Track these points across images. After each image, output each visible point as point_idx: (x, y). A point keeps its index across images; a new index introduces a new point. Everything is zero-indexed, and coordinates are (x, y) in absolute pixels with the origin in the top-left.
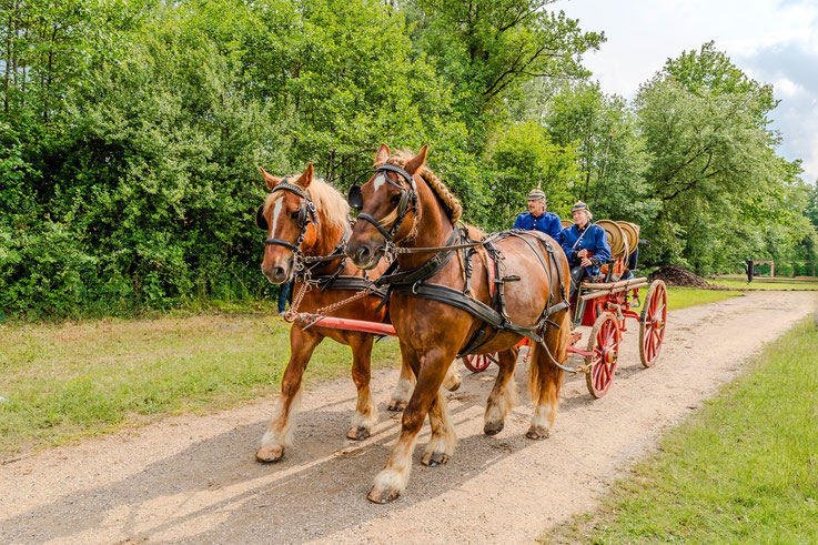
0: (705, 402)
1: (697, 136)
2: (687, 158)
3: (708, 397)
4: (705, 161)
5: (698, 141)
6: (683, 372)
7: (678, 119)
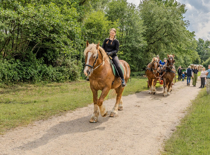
0: (177, 127)
1: (161, 21)
2: (158, 29)
3: (177, 124)
4: (164, 30)
5: (162, 23)
6: (166, 114)
7: (155, 14)
